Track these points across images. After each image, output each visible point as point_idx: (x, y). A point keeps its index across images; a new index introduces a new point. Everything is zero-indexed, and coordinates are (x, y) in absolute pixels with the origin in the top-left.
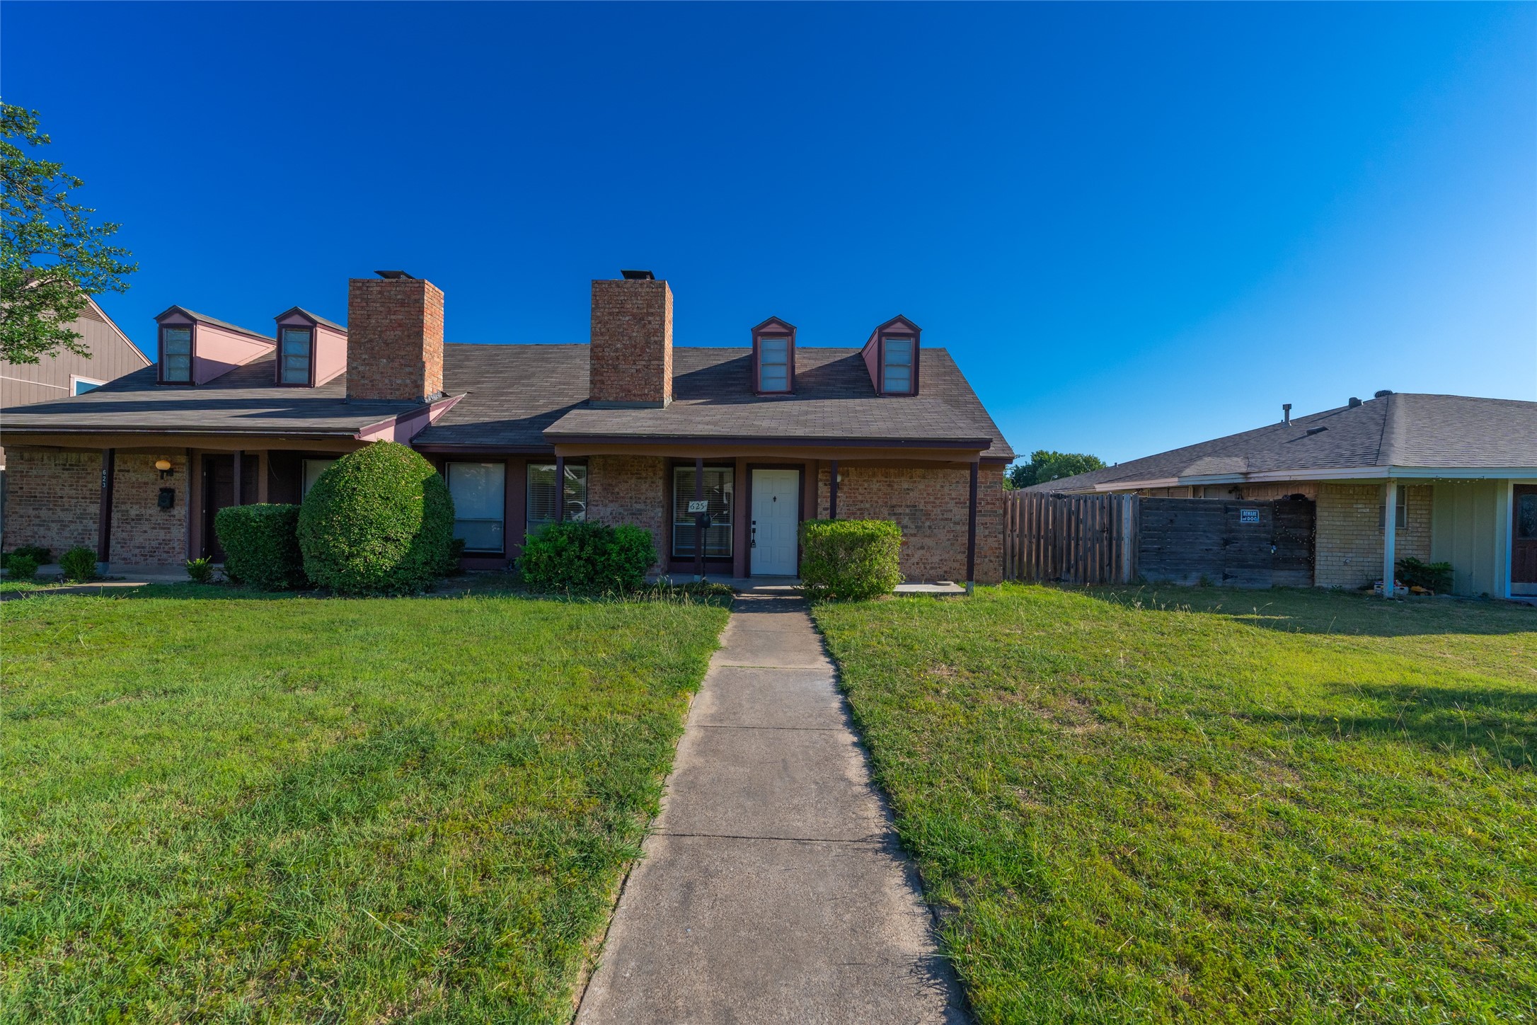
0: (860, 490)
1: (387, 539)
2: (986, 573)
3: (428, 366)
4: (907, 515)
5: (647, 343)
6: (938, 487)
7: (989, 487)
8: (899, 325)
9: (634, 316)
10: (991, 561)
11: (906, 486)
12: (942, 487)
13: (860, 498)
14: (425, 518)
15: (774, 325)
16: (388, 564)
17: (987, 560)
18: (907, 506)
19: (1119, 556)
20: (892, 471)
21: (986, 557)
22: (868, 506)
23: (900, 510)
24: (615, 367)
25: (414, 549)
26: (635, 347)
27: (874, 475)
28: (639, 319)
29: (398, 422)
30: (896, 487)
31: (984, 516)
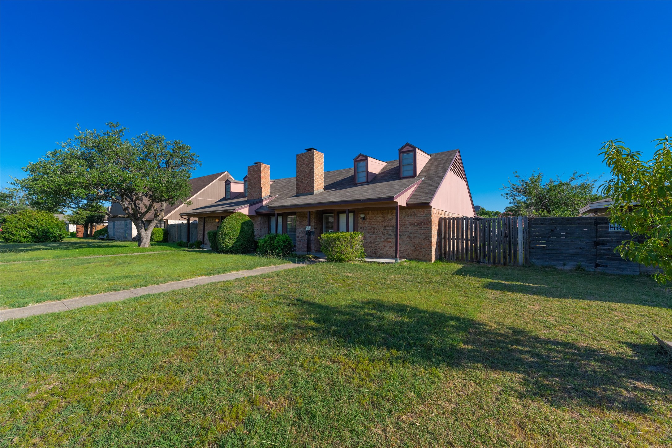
0: (373, 220)
1: (230, 238)
2: (424, 256)
3: (263, 189)
4: (391, 230)
5: (310, 172)
6: (403, 217)
7: (425, 216)
8: (407, 147)
9: (306, 164)
10: (426, 250)
11: (390, 218)
12: (405, 217)
13: (373, 223)
14: (240, 233)
15: (361, 157)
16: (230, 245)
17: (424, 250)
18: (391, 226)
19: (515, 251)
20: (385, 211)
21: (424, 248)
22: (376, 226)
23: (388, 228)
24: (302, 182)
25: (237, 241)
26: (307, 174)
27: (378, 214)
28: (308, 165)
29: (250, 206)
30: (386, 218)
31: (423, 229)
